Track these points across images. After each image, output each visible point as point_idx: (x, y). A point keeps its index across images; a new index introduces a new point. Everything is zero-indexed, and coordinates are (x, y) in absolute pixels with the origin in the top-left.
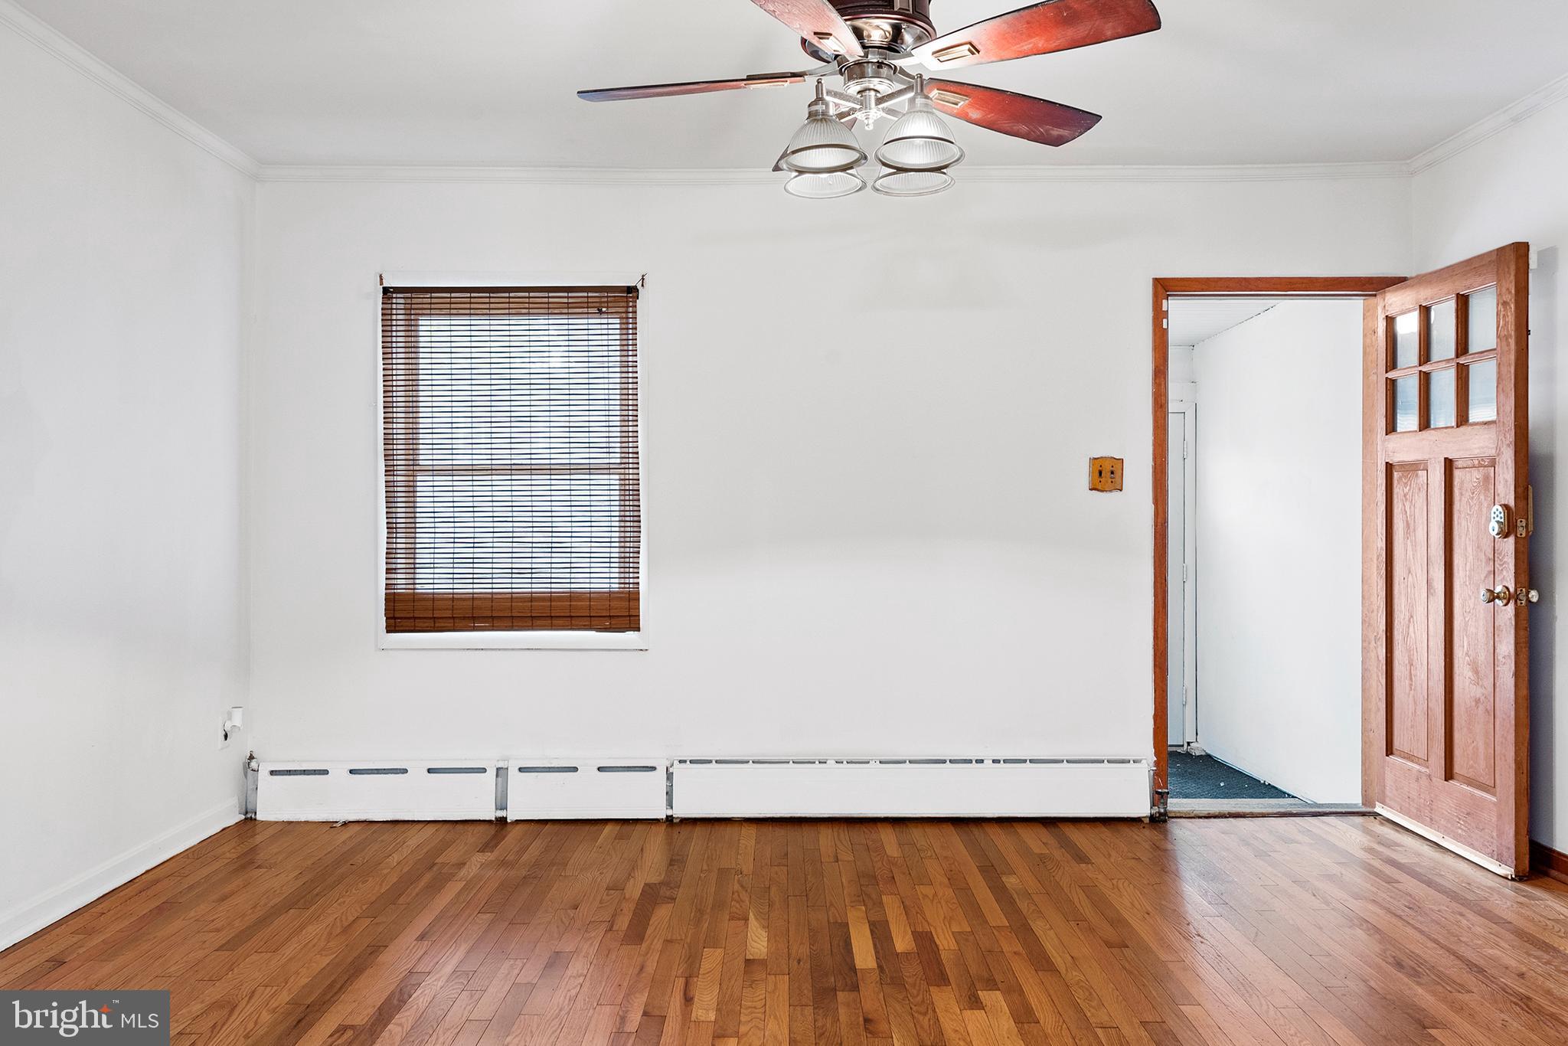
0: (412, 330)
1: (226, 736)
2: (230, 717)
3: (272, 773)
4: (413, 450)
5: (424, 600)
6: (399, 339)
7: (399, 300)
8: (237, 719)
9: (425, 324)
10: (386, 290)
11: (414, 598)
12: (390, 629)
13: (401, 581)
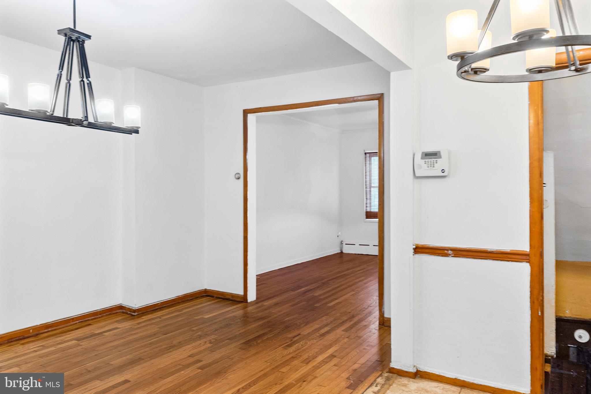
0: (370, 160)
1: (338, 236)
2: (338, 233)
3: (346, 244)
4: (370, 184)
5: (372, 213)
6: (368, 162)
7: (368, 155)
8: (340, 234)
9: (373, 158)
10: (365, 154)
11: (370, 212)
12: (367, 218)
13: (368, 210)
